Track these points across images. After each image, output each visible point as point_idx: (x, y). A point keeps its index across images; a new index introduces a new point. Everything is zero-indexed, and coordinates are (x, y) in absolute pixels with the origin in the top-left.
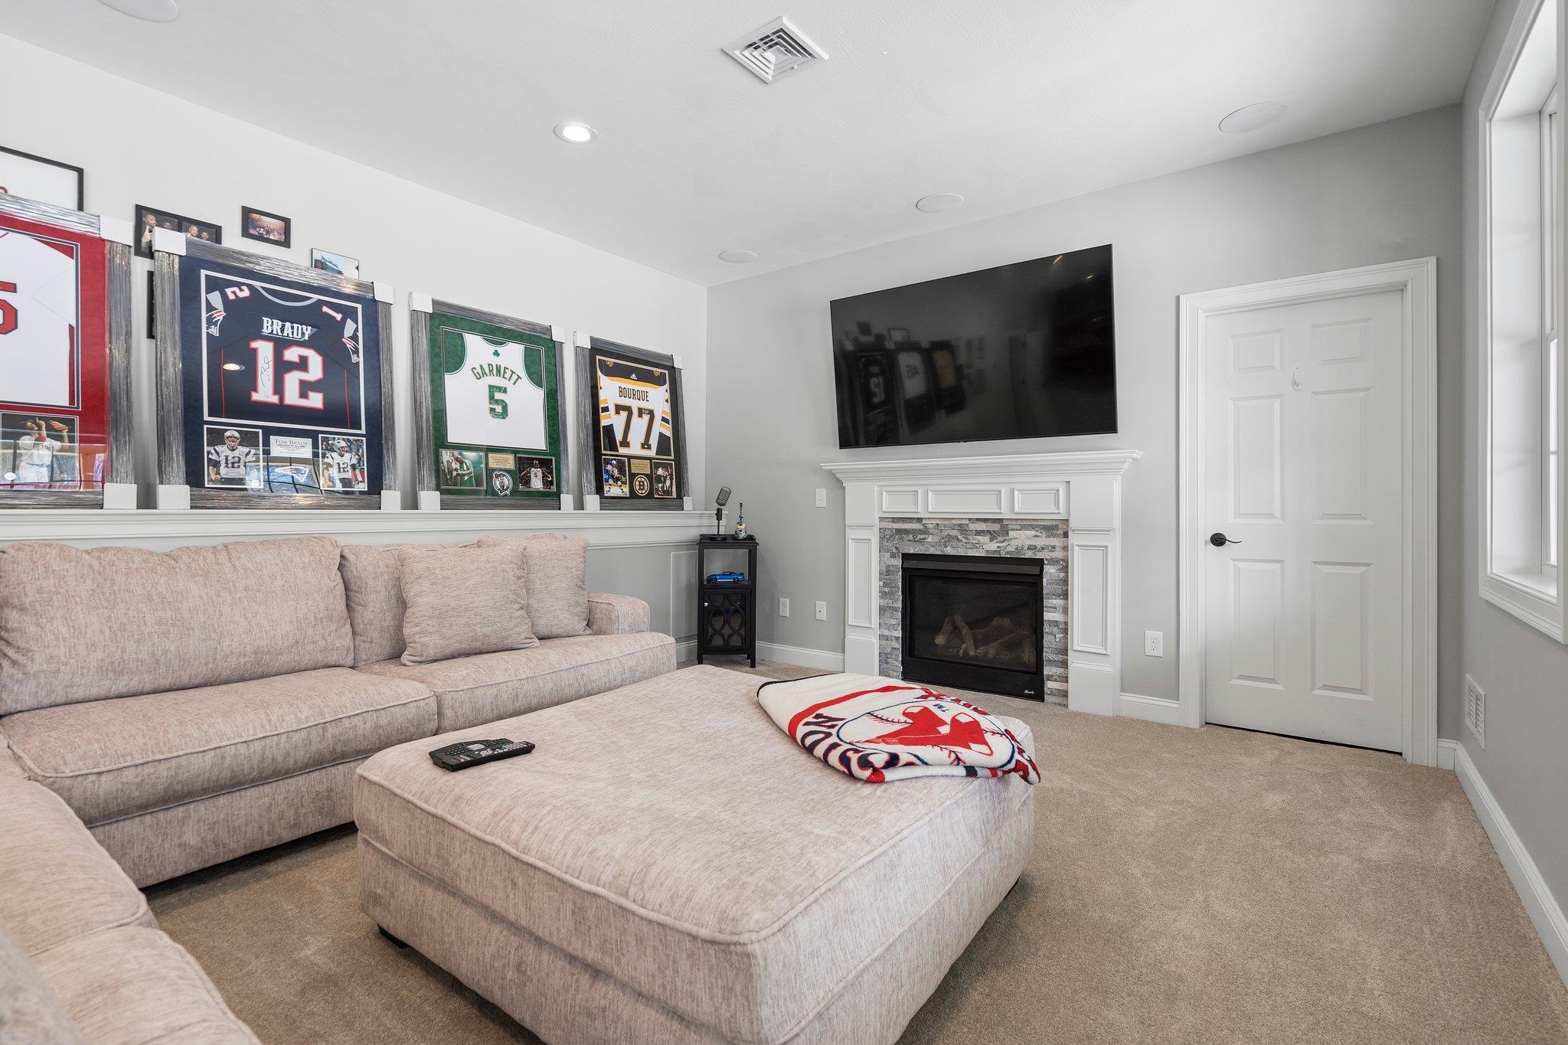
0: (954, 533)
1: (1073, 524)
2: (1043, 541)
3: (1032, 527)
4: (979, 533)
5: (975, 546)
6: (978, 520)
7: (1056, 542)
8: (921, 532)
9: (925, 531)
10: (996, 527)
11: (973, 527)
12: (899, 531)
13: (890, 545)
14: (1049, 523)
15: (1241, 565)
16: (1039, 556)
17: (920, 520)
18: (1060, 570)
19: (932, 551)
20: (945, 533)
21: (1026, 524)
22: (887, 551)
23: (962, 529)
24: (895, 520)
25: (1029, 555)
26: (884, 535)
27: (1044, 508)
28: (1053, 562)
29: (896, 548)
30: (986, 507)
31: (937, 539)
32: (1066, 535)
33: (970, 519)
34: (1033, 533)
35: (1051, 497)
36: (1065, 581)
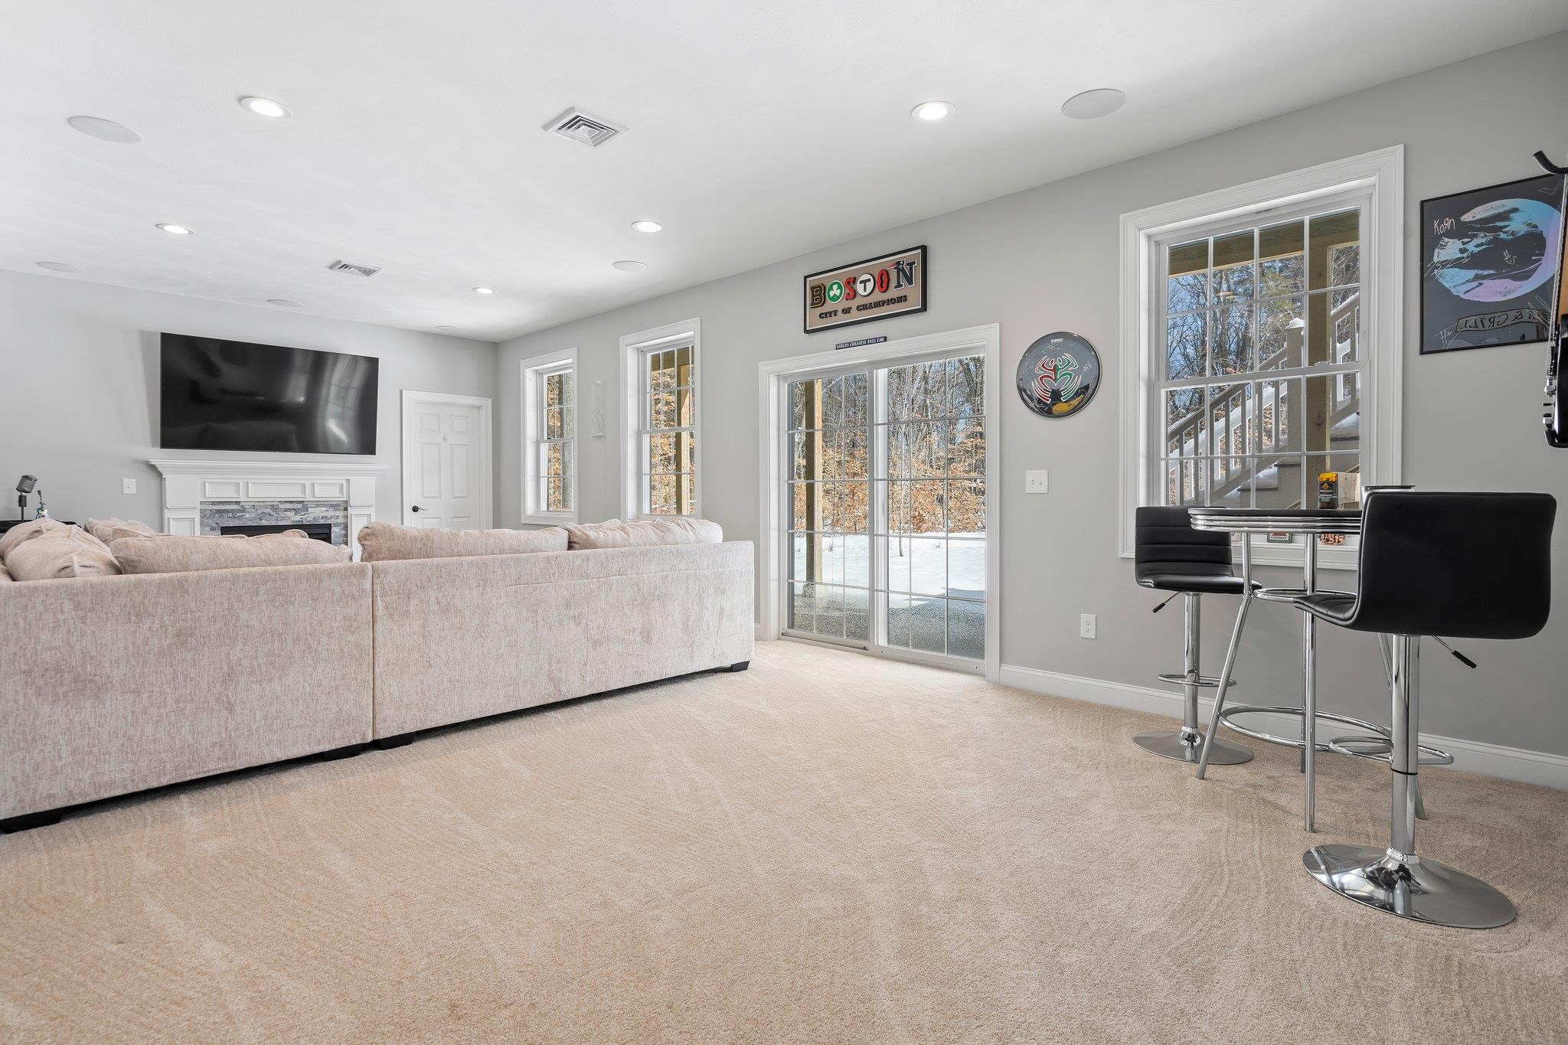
0: (268, 511)
1: (352, 502)
2: (331, 513)
3: (324, 506)
4: (286, 510)
5: (283, 519)
6: (286, 502)
7: (340, 513)
8: (239, 511)
9: (243, 510)
10: (300, 506)
11: (282, 506)
12: (219, 511)
13: (210, 521)
14: (335, 503)
15: (425, 520)
16: (328, 522)
17: (238, 503)
18: (342, 529)
19: (249, 524)
20: (260, 511)
21: (319, 504)
22: (208, 525)
23: (274, 508)
24: (213, 503)
25: (322, 522)
26: (203, 515)
27: (333, 494)
28: (336, 525)
29: (217, 523)
30: (295, 494)
31: (253, 515)
32: (346, 509)
33: (280, 502)
34: (325, 509)
35: (337, 488)
36: (346, 536)
